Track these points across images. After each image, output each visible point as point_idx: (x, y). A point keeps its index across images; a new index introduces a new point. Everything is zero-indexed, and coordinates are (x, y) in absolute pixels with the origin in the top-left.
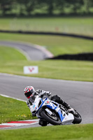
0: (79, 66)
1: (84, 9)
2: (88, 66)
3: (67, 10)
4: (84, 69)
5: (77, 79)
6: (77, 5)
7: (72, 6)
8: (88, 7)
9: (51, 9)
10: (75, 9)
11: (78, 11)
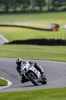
0: (27, 49)
1: (30, 7)
2: (34, 49)
3: (19, 9)
4: (31, 50)
5: (26, 58)
6: (26, 5)
7: (22, 6)
8: (33, 7)
9: (7, 8)
10: (24, 8)
11: (26, 9)
